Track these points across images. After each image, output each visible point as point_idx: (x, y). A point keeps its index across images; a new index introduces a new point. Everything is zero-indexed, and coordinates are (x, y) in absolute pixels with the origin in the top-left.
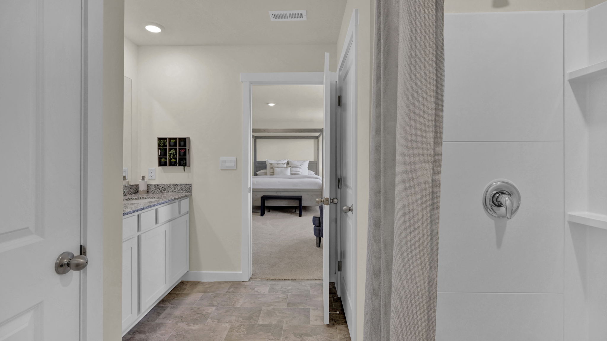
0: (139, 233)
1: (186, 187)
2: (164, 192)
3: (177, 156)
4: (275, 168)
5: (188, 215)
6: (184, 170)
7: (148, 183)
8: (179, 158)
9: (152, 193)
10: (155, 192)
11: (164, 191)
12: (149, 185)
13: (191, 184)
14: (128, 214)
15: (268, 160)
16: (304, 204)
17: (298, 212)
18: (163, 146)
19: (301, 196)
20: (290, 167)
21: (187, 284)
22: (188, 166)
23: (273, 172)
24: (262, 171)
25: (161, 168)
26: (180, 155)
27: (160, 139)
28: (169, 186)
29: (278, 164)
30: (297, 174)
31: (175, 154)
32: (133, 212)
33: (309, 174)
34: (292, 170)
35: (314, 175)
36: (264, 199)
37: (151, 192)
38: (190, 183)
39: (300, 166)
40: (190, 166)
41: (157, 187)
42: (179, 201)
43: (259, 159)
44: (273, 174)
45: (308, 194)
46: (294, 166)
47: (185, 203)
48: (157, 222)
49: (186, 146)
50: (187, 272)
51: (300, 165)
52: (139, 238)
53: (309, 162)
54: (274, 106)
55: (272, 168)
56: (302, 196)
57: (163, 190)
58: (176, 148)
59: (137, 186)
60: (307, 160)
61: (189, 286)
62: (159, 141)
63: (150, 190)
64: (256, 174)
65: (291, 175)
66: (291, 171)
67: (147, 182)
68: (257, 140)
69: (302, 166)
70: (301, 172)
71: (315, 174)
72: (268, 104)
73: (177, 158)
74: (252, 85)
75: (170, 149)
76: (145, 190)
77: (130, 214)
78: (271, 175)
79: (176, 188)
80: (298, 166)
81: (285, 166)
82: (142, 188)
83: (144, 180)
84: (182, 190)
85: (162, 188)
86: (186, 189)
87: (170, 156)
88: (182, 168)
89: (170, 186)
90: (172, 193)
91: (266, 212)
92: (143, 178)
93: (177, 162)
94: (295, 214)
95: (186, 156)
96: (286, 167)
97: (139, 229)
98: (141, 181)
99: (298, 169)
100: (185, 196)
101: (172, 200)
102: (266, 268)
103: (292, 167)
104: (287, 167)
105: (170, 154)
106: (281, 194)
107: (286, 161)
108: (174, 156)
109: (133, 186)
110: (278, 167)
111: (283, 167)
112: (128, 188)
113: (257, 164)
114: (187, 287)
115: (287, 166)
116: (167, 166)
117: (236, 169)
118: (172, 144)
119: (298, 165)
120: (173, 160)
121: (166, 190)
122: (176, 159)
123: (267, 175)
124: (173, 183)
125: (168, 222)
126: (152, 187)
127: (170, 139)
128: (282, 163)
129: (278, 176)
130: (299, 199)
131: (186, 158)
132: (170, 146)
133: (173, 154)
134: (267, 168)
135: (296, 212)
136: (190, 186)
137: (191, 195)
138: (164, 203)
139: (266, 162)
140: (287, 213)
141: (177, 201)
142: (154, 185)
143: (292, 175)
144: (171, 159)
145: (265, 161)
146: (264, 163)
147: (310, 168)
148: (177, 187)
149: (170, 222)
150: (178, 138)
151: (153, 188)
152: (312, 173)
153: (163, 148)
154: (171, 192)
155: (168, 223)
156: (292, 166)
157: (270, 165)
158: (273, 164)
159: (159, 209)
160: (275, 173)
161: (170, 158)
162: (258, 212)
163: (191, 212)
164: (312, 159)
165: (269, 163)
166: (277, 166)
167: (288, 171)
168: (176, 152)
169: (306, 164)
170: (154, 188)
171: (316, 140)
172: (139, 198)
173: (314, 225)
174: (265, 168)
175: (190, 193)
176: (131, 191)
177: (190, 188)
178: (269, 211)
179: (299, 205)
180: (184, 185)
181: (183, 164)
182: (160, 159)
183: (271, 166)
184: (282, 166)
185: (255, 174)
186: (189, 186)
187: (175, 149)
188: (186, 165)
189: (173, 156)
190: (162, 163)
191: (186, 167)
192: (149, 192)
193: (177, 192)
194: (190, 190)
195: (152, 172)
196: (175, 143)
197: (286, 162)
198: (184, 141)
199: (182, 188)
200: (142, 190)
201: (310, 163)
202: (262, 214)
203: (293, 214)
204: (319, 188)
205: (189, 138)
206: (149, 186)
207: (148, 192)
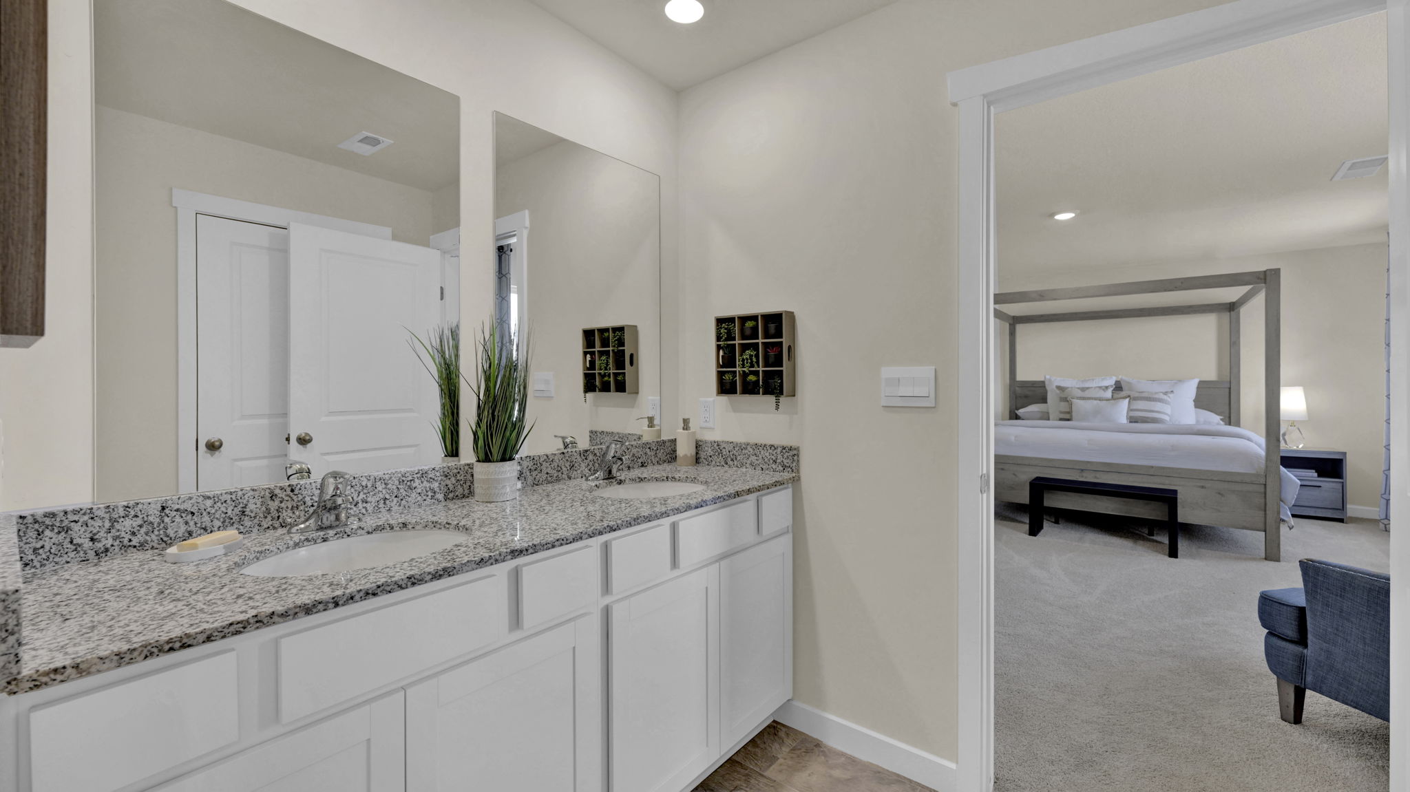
0: (607, 600)
1: (785, 456)
2: (731, 463)
3: (759, 367)
4: (1075, 401)
5: (790, 536)
6: (777, 408)
7: (699, 438)
8: (763, 371)
9: (707, 463)
10: (714, 462)
11: (732, 460)
12: (701, 443)
13: (798, 447)
14: (553, 546)
15: (1053, 379)
16: (1184, 516)
17: (1165, 540)
18: (726, 340)
19: (1175, 492)
20: (1125, 398)
21: (785, 739)
22: (787, 396)
23: (1070, 413)
24: (1033, 408)
25: (724, 399)
26: (766, 365)
27: (720, 321)
28: (742, 447)
29: (1083, 389)
30: (1154, 421)
31: (754, 360)
32: (574, 540)
33: (1198, 421)
34: (1131, 408)
35: (1218, 424)
36: (1040, 486)
37: (704, 461)
38: (794, 444)
39: (1165, 397)
40: (794, 396)
41: (717, 448)
42: (758, 497)
43: (1021, 376)
44: (1067, 417)
45: (1203, 487)
46: (1143, 395)
47: (777, 505)
48: (675, 563)
49: (782, 338)
50: (789, 700)
51: (1166, 393)
52: (607, 613)
53: (1201, 382)
54: (1074, 217)
55: (1065, 400)
56: (1178, 491)
57: (729, 459)
58: (758, 343)
59: (674, 441)
60: (1193, 378)
61: (788, 750)
62: (718, 325)
63: (702, 455)
64: (1016, 415)
65: (1131, 422)
66: (1132, 410)
67: (694, 433)
68: (1020, 328)
69: (1171, 395)
70: (1169, 413)
71: (1221, 419)
72: (1053, 215)
73: (759, 371)
74: (992, 108)
75: (744, 348)
76: (689, 455)
77: (562, 545)
78: (1061, 419)
79: (760, 457)
80: (1157, 396)
81: (1109, 394)
82: (684, 449)
83: (687, 429)
84: (775, 462)
85: (728, 453)
86: (785, 461)
87: (743, 366)
88: (771, 399)
89: (746, 449)
90: (751, 471)
91: (1046, 524)
92: (686, 422)
93: (761, 383)
94: (1148, 544)
95: (782, 367)
96: (1113, 398)
97: (607, 587)
98: (681, 430)
99: (1158, 406)
100: (776, 484)
101: (729, 496)
102: (1052, 763)
103: (1135, 399)
104: (1116, 399)
105: (743, 360)
106: (1096, 477)
107: (1111, 382)
108: (753, 367)
109: (664, 442)
110: (1084, 399)
111: (1100, 399)
112: (649, 448)
113: (1017, 388)
114: (782, 752)
115: (1116, 396)
116: (736, 393)
117: (934, 406)
118: (748, 332)
119: (1156, 393)
120: (752, 378)
121: (736, 459)
122: (756, 373)
123: (1049, 419)
124: (753, 441)
125: (717, 561)
126: (706, 448)
127: (744, 319)
128: (1100, 387)
129: (1084, 424)
130: (1168, 499)
131: (782, 371)
132: (743, 340)
133: (749, 361)
134: (1049, 400)
135: (1154, 538)
136: (795, 452)
137: (796, 480)
138: (696, 507)
139: (1047, 383)
140: (1121, 537)
141: (753, 496)
142: (711, 443)
143: (1135, 422)
144: (745, 375)
145: (1043, 382)
146: (1041, 386)
147: (1202, 401)
148: (762, 453)
149: (723, 563)
150: (762, 316)
151: (710, 450)
152: (1214, 420)
153: (728, 345)
154: (748, 465)
155: (718, 564)
156: (1133, 394)
157: (1058, 391)
158: (1067, 388)
159: (680, 523)
160: (1074, 414)
161: (744, 371)
162: (1022, 520)
163: (798, 529)
164: (1211, 375)
165: (1054, 387)
166: (1080, 394)
167: (1121, 411)
168: (757, 356)
169: (1189, 390)
170: (710, 452)
171: (1226, 316)
172: (665, 478)
173: (1264, 626)
174: (1044, 400)
175: (794, 475)
176: (660, 455)
177: (796, 458)
178: (1057, 522)
179: (1166, 519)
180: (779, 450)
181: (775, 388)
182: (720, 375)
183: (1063, 396)
184: (1098, 395)
185: (1014, 416)
186: (792, 453)
187: (755, 346)
188: (781, 393)
189: (750, 367)
190: (725, 388)
191: (782, 399)
192: (701, 460)
193: (761, 466)
194: (794, 464)
195: (708, 409)
196: (755, 329)
197: (1114, 383)
198: (775, 322)
199: (774, 458)
200: (681, 455)
201: (1203, 386)
202: (1034, 530)
203: (1141, 542)
204: (1253, 472)
205: (791, 315)
206: (698, 446)
207: (697, 460)
